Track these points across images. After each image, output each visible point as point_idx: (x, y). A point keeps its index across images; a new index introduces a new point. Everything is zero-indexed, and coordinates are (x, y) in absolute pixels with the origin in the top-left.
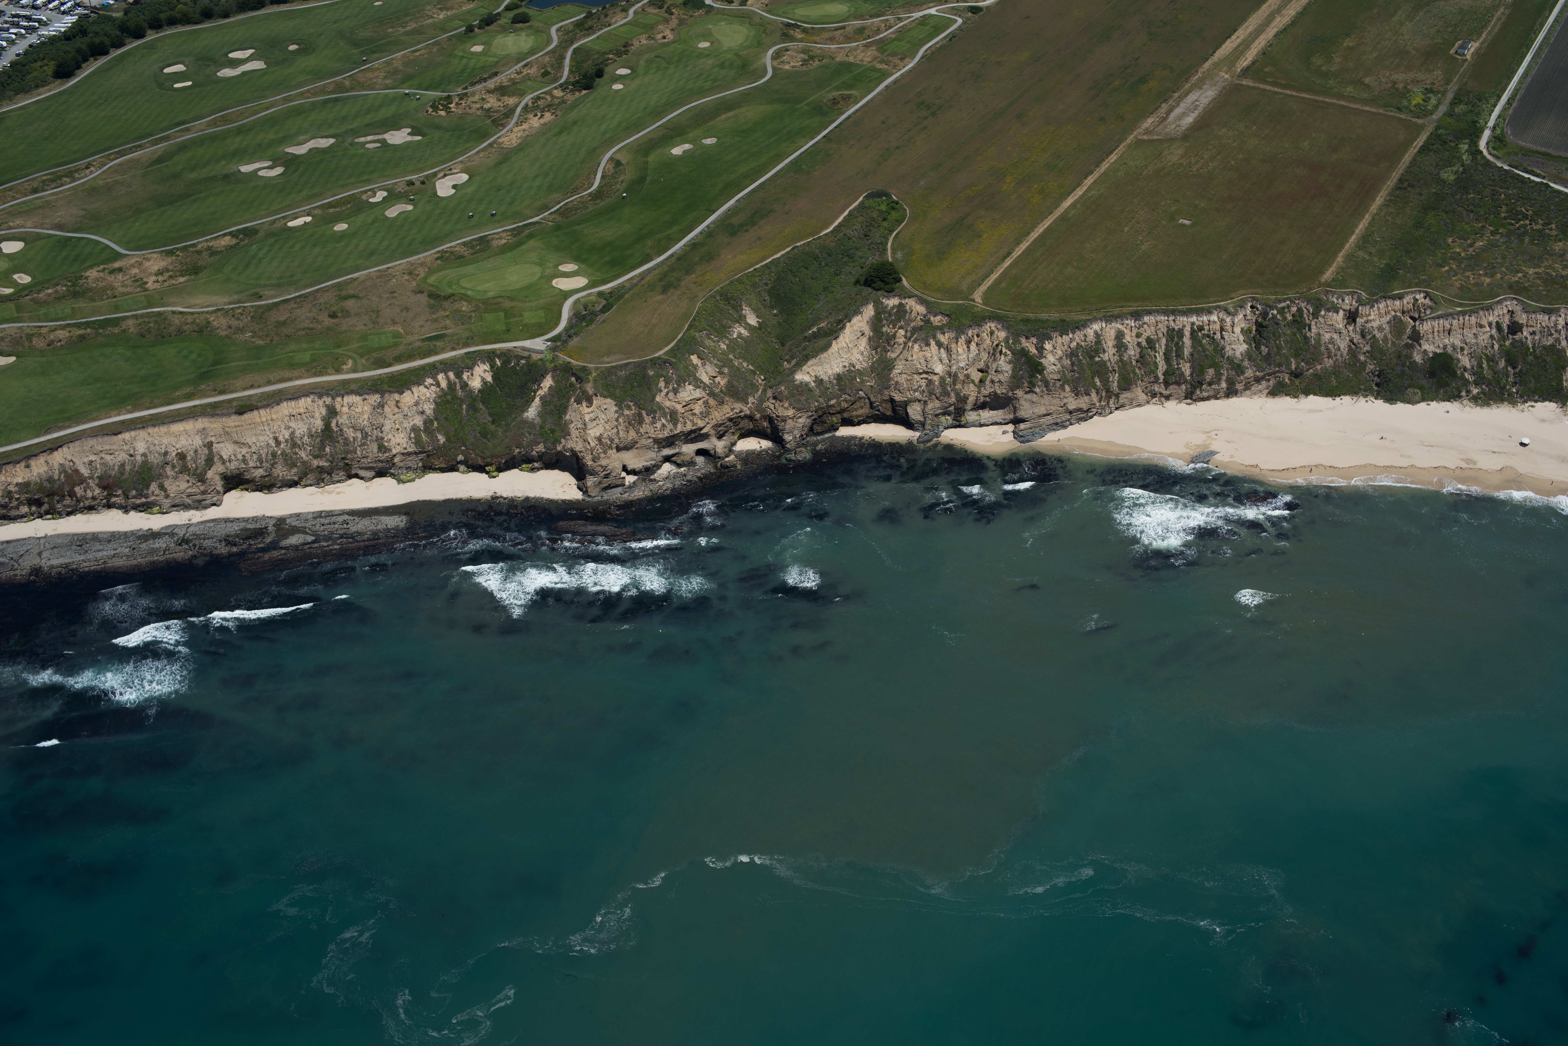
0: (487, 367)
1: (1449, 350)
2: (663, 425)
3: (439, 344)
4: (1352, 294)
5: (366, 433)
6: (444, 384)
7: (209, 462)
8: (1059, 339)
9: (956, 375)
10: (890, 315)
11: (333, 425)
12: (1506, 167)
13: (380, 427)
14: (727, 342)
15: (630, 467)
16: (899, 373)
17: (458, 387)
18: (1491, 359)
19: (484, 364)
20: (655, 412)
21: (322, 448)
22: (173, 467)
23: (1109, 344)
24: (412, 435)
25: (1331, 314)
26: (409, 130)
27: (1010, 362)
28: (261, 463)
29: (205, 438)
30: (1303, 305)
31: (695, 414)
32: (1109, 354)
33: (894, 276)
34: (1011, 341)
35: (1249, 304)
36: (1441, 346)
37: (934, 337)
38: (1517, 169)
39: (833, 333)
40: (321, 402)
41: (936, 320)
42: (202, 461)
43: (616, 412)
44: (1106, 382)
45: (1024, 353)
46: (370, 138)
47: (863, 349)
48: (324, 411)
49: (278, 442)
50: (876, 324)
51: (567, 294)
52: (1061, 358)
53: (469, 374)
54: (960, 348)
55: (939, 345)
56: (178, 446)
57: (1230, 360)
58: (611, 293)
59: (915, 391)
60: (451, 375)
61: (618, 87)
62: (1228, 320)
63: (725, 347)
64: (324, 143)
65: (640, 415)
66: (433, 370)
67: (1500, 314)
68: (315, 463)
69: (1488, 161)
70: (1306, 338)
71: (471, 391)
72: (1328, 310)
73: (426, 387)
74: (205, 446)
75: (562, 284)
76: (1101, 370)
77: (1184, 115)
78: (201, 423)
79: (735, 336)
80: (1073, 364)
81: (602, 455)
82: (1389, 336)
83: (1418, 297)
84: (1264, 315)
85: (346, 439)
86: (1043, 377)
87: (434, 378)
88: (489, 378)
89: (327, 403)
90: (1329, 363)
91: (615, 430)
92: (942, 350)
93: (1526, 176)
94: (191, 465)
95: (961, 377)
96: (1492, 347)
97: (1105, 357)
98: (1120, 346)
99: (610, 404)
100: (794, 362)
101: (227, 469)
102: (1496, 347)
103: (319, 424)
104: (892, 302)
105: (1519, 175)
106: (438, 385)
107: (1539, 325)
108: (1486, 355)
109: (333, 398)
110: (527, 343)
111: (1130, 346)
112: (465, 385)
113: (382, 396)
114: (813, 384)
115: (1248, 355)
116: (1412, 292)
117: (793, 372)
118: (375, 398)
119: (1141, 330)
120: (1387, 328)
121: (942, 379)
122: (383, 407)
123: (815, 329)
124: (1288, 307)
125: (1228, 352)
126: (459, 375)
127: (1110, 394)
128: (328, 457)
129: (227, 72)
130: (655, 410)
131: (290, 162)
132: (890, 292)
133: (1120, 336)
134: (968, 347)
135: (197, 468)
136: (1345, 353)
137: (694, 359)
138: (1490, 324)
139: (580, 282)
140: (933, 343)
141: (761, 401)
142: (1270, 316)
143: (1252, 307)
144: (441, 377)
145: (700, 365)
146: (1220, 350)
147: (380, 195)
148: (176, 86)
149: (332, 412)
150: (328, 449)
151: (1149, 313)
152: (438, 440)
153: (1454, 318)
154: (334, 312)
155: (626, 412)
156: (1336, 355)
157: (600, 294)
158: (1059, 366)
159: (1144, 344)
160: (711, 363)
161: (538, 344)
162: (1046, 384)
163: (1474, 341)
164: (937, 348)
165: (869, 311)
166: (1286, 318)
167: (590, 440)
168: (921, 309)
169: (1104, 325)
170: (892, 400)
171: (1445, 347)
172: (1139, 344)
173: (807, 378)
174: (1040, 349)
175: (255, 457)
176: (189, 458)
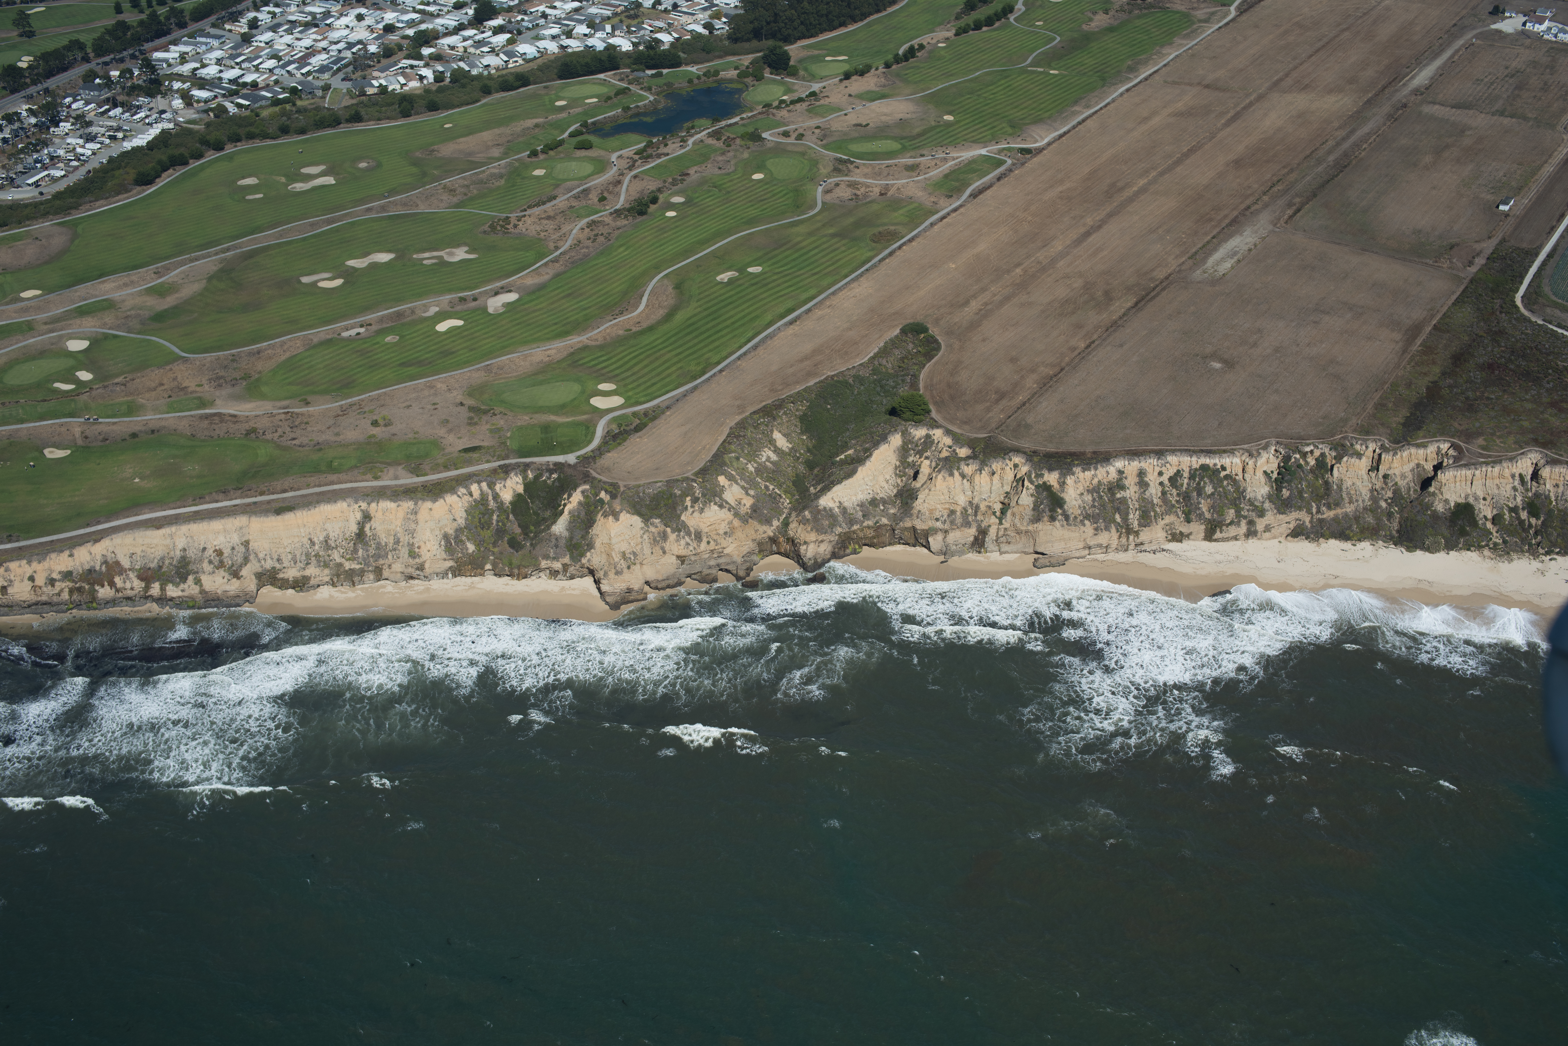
0: (519, 479)
1: (1471, 500)
2: (688, 544)
3: (475, 455)
4: (1377, 441)
5: (399, 539)
6: (476, 494)
7: (246, 560)
8: (1081, 475)
9: (977, 506)
10: (917, 446)
11: (367, 529)
12: (1540, 322)
13: (412, 533)
14: (755, 465)
15: (652, 583)
16: (921, 502)
17: (490, 498)
18: (1513, 510)
19: (517, 476)
20: (680, 531)
21: (355, 551)
22: (210, 562)
23: (1131, 482)
24: (443, 543)
25: (1353, 460)
26: (466, 249)
27: (1032, 495)
28: (295, 563)
29: (243, 536)
30: (1327, 451)
31: (719, 534)
32: (1131, 492)
33: (923, 407)
34: (1033, 476)
35: (1273, 448)
36: (1463, 496)
37: (958, 469)
38: (1550, 323)
39: (860, 460)
40: (356, 506)
41: (962, 452)
42: (238, 558)
43: (642, 528)
44: (1125, 519)
45: (1046, 487)
46: (427, 254)
47: (888, 478)
48: (359, 516)
49: (313, 543)
50: (903, 453)
51: (603, 412)
52: (1082, 494)
53: (502, 485)
54: (983, 480)
55: (963, 476)
56: (215, 543)
57: (1251, 502)
58: (646, 414)
59: (937, 520)
60: (484, 485)
61: (671, 214)
62: (1251, 463)
63: (753, 470)
64: (384, 257)
65: (665, 533)
66: (466, 480)
67: (1523, 465)
68: (348, 565)
69: (1522, 315)
70: (1328, 483)
71: (502, 503)
72: (1352, 456)
73: (459, 496)
74: (242, 544)
75: (599, 402)
76: (1121, 507)
77: (1223, 260)
78: (239, 521)
79: (764, 459)
80: (1094, 500)
81: (625, 570)
82: (1412, 484)
83: (1442, 446)
84: (1286, 459)
85: (379, 544)
86: (1064, 511)
87: (468, 487)
88: (521, 490)
89: (362, 508)
90: (1349, 509)
91: (640, 546)
92: (965, 481)
93: (1560, 331)
94: (227, 561)
95: (983, 508)
96: (1515, 499)
97: (1127, 494)
98: (1143, 484)
99: (636, 521)
100: (819, 487)
101: (262, 567)
102: (1519, 499)
103: (353, 527)
104: (919, 433)
105: (1552, 330)
106: (471, 495)
107: (1562, 479)
108: (1507, 506)
109: (369, 504)
110: (560, 458)
111: (1151, 484)
112: (496, 497)
113: (416, 504)
114: (837, 510)
115: (1270, 497)
116: (1437, 441)
117: (818, 496)
118: (408, 505)
119: (1164, 469)
120: (1410, 476)
121: (964, 509)
122: (416, 513)
123: (842, 457)
124: (1312, 452)
125: (1249, 494)
126: (491, 486)
127: (1129, 531)
128: (360, 560)
129: (298, 186)
130: (680, 528)
131: (350, 275)
132: (918, 423)
133: (1141, 474)
134: (991, 480)
135: (233, 565)
136: (1367, 498)
137: (722, 480)
138: (1513, 476)
139: (617, 401)
140: (956, 473)
141: (786, 524)
142: (1293, 460)
143: (1276, 450)
144: (474, 487)
145: (726, 486)
146: (1241, 491)
147: (433, 310)
148: (249, 197)
149: (367, 517)
150: (360, 552)
151: (1172, 452)
152: (467, 549)
153: (1476, 469)
154: (376, 421)
155: (652, 529)
156: (1357, 501)
157: (635, 414)
158: (1080, 502)
159: (1166, 482)
160: (738, 484)
161: (570, 459)
162: (1067, 517)
163: (1497, 492)
164: (960, 479)
165: (896, 440)
166: (1308, 463)
167: (614, 555)
168: (948, 441)
169: (1127, 463)
170: (914, 528)
171: (1467, 497)
172: (1161, 483)
173: (831, 504)
174: (1062, 484)
175: (290, 556)
176: (226, 555)
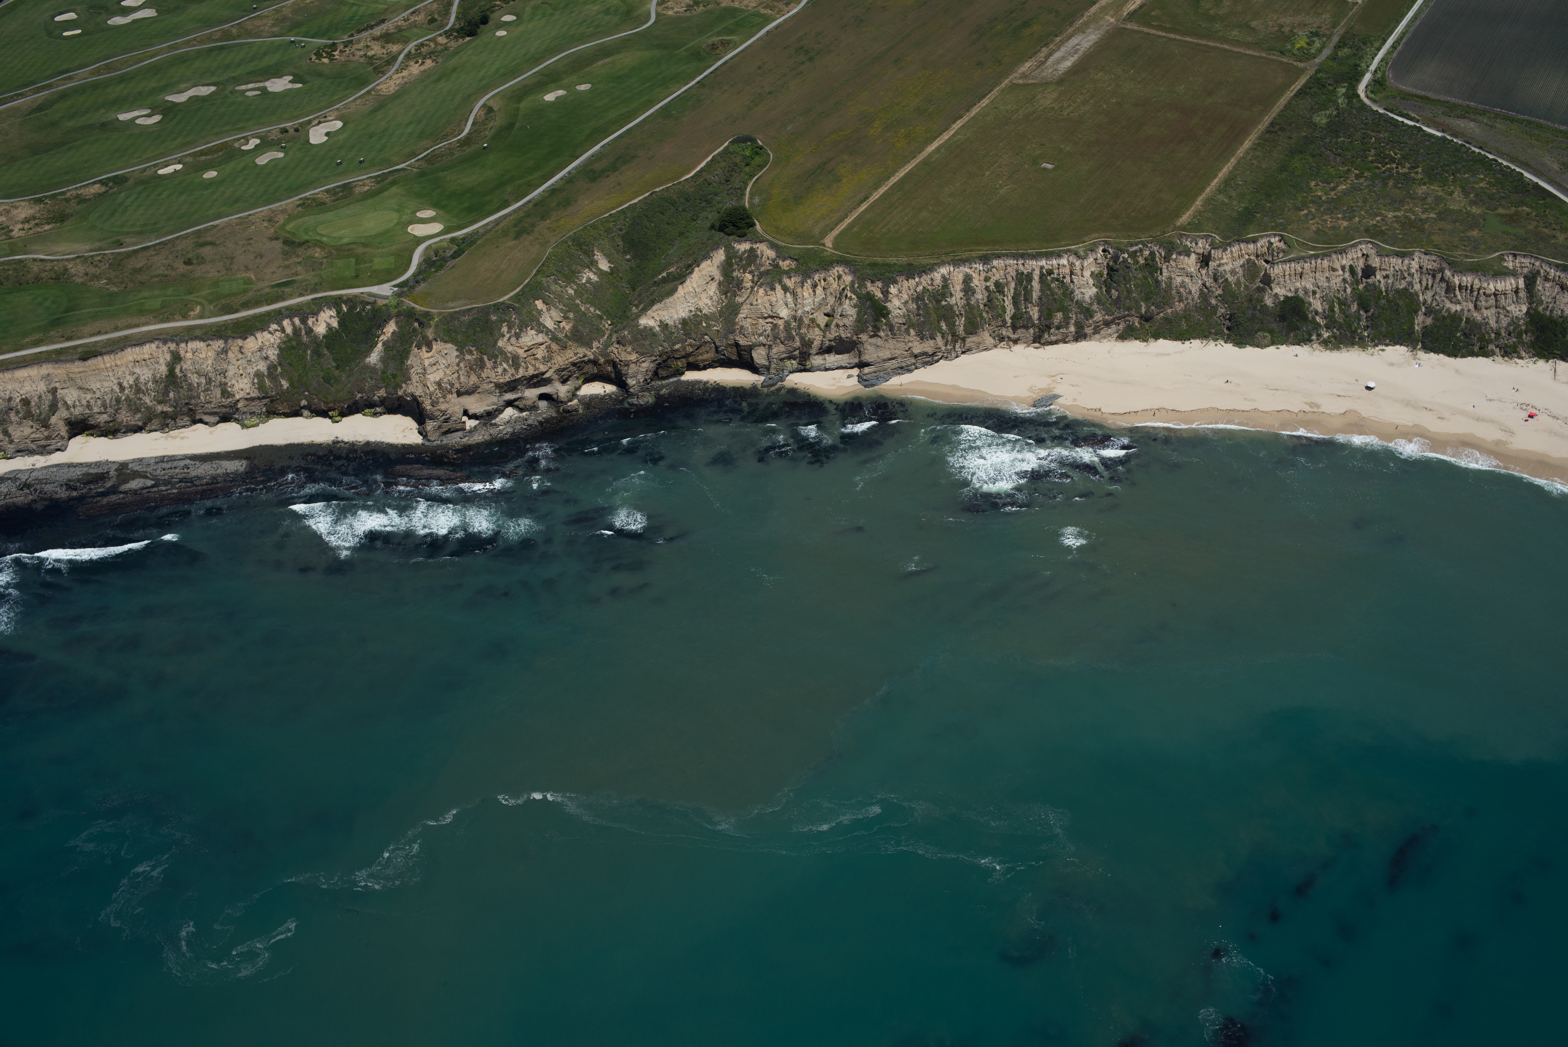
0: (333, 313)
1: (1301, 294)
2: (505, 370)
3: (287, 290)
4: (1206, 237)
5: (210, 379)
6: (289, 330)
7: (53, 408)
8: (905, 284)
9: (801, 319)
10: (741, 260)
11: (177, 370)
12: (1381, 111)
13: (224, 373)
14: (575, 287)
15: (471, 412)
16: (744, 318)
17: (303, 332)
18: (1343, 303)
19: (331, 309)
20: (496, 357)
21: (166, 393)
22: (18, 412)
23: (957, 288)
24: (256, 381)
25: (1182, 257)
26: (291, 78)
27: (855, 306)
28: (106, 408)
29: (50, 384)
30: (1156, 248)
31: (537, 359)
32: (957, 298)
33: (747, 221)
34: (856, 285)
35: (1101, 248)
36: (1293, 289)
37: (780, 282)
38: (1392, 112)
39: (681, 278)
40: (165, 348)
41: (785, 264)
42: (45, 407)
43: (457, 357)
44: (952, 326)
45: (870, 297)
46: (251, 86)
47: (712, 294)
48: (168, 357)
49: (122, 388)
50: (727, 268)
51: (419, 241)
52: (907, 302)
53: (314, 319)
54: (806, 292)
55: (785, 289)
56: (22, 392)
57: (1079, 304)
58: (464, 239)
59: (760, 335)
60: (297, 321)
61: (501, 33)
62: (1078, 264)
63: (572, 292)
64: (205, 91)
65: (482, 360)
66: (278, 316)
67: (1353, 257)
68: (159, 408)
69: (1364, 104)
70: (1157, 282)
71: (316, 337)
72: (1180, 254)
73: (270, 333)
74: (49, 392)
75: (417, 230)
76: (948, 314)
77: (1063, 58)
78: (46, 369)
79: (584, 281)
80: (918, 308)
81: (441, 400)
82: (1242, 280)
83: (1273, 240)
84: (1115, 258)
85: (190, 384)
86: (888, 321)
87: (279, 323)
88: (335, 324)
89: (172, 349)
90: (1179, 307)
91: (456, 375)
92: (788, 294)
93: (1400, 119)
94: (35, 411)
95: (806, 321)
96: (1345, 291)
97: (952, 301)
98: (968, 290)
99: (451, 350)
100: (641, 306)
101: (71, 414)
102: (1349, 290)
103: (163, 369)
104: (743, 247)
105: (1393, 118)
106: (283, 330)
107: (1392, 269)
108: (1338, 298)
109: (178, 344)
110: (374, 289)
111: (978, 290)
112: (310, 331)
113: (226, 342)
114: (658, 329)
115: (1098, 299)
116: (1267, 236)
117: (638, 316)
118: (219, 344)
119: (990, 274)
120: (1240, 271)
121: (787, 323)
122: (226, 352)
123: (664, 274)
124: (1141, 250)
125: (1078, 296)
126: (304, 321)
127: (955, 337)
128: (172, 402)
129: (118, 21)
130: (497, 355)
131: (169, 110)
132: (742, 237)
133: (967, 279)
134: (814, 291)
135: (41, 414)
136: (1196, 296)
137: (539, 304)
138: (1343, 268)
139: (437, 227)
140: (778, 287)
141: (607, 345)
142: (1121, 259)
143: (1104, 251)
144: (286, 323)
145: (545, 310)
146: (1068, 293)
147: (254, 143)
148: (65, 34)
149: (177, 358)
150: (171, 395)
151: (998, 257)
152: (282, 386)
153: (1306, 262)
154: (189, 259)
155: (468, 357)
156: (1187, 299)
157: (453, 240)
158: (904, 310)
159: (992, 287)
160: (556, 308)
161: (385, 290)
162: (891, 328)
163: (1327, 284)
164: (783, 292)
165: (720, 256)
166: (1138, 262)
167: (429, 385)
168: (771, 253)
169: (952, 269)
170: (737, 345)
171: (1297, 291)
172: (987, 288)
173: (652, 323)
174: (886, 293)
175: (99, 402)
176: (33, 404)
